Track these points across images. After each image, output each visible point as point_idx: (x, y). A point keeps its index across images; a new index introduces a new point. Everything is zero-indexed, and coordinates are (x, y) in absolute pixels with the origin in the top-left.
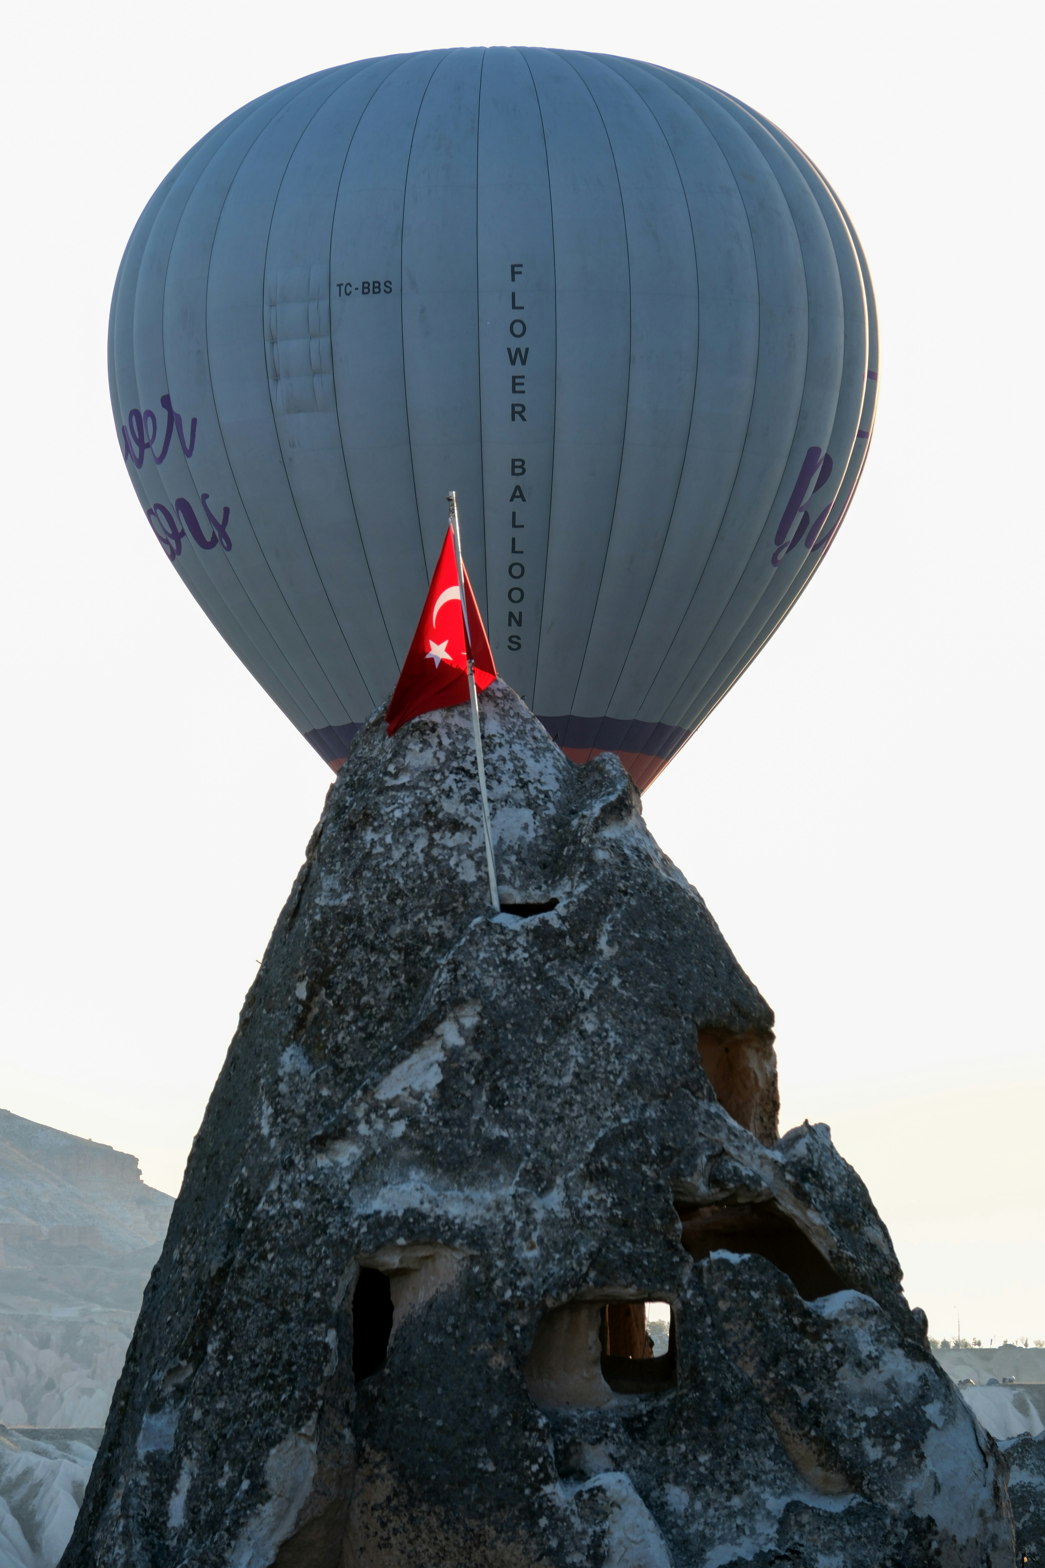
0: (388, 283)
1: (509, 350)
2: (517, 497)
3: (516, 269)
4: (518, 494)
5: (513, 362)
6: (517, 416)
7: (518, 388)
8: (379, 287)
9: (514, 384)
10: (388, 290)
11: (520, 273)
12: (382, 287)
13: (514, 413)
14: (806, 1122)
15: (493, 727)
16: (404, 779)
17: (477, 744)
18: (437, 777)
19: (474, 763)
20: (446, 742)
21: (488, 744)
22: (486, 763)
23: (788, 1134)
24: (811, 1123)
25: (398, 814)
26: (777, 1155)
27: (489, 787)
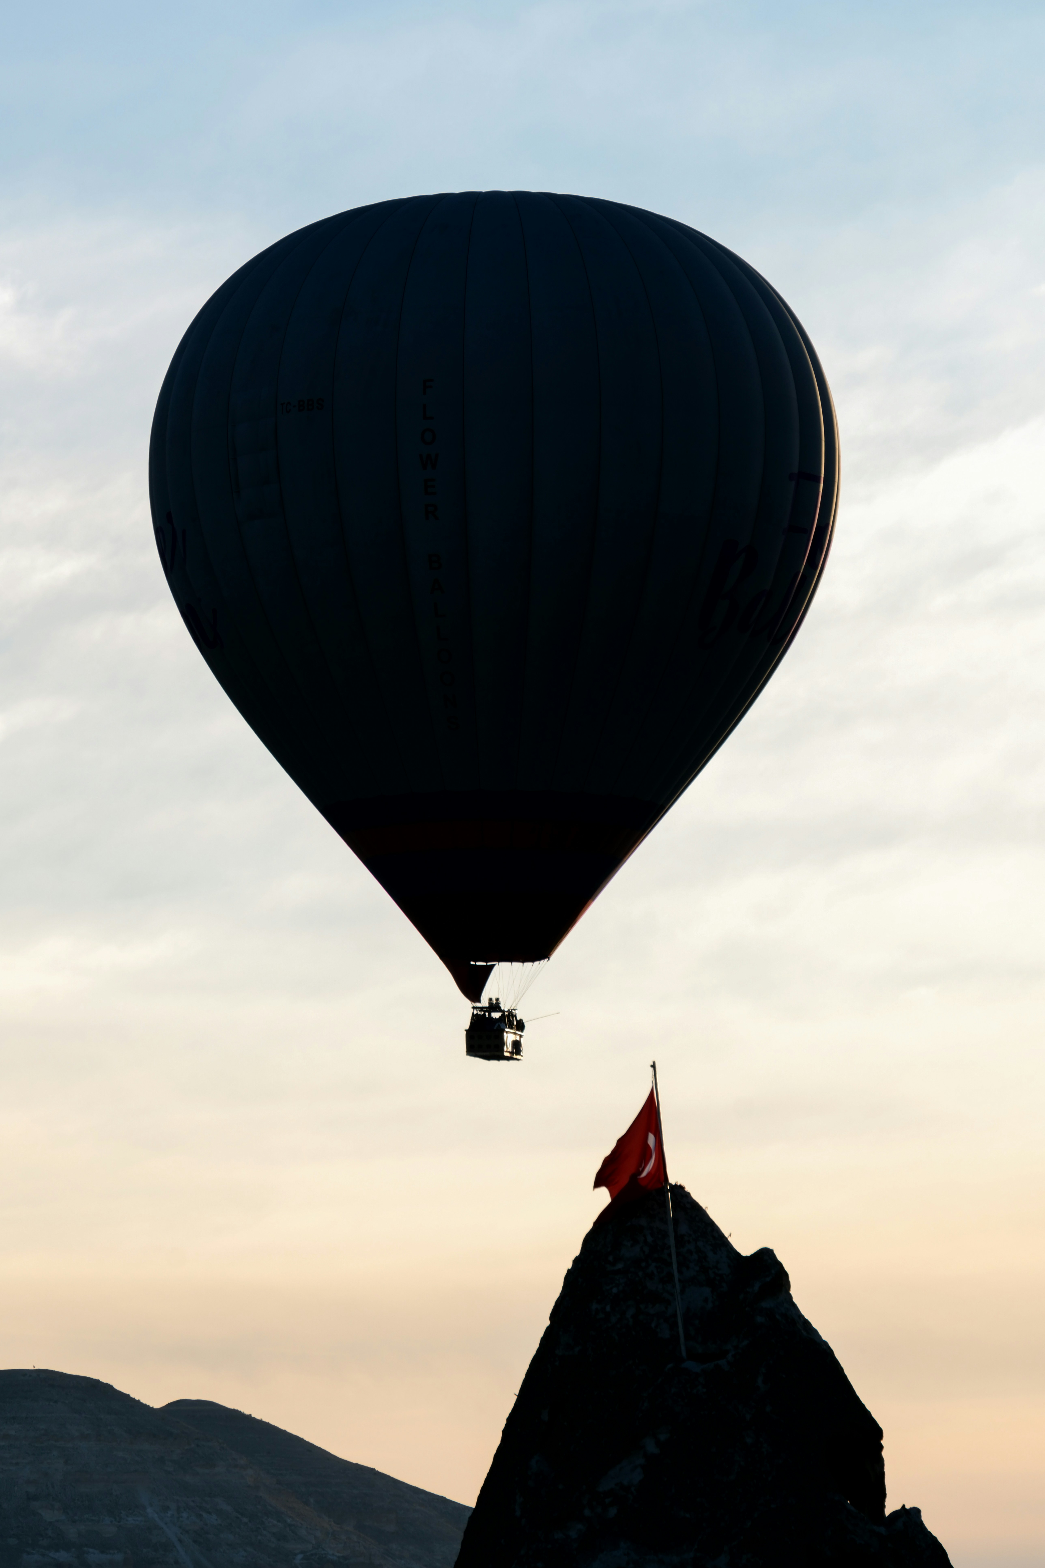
14: (904, 1506)
15: (684, 1229)
16: (620, 1266)
17: (672, 1241)
18: (643, 1264)
19: (670, 1255)
20: (650, 1239)
21: (680, 1241)
22: (678, 1254)
23: (891, 1514)
24: (907, 1507)
25: (615, 1290)
26: (882, 1530)
27: (680, 1272)
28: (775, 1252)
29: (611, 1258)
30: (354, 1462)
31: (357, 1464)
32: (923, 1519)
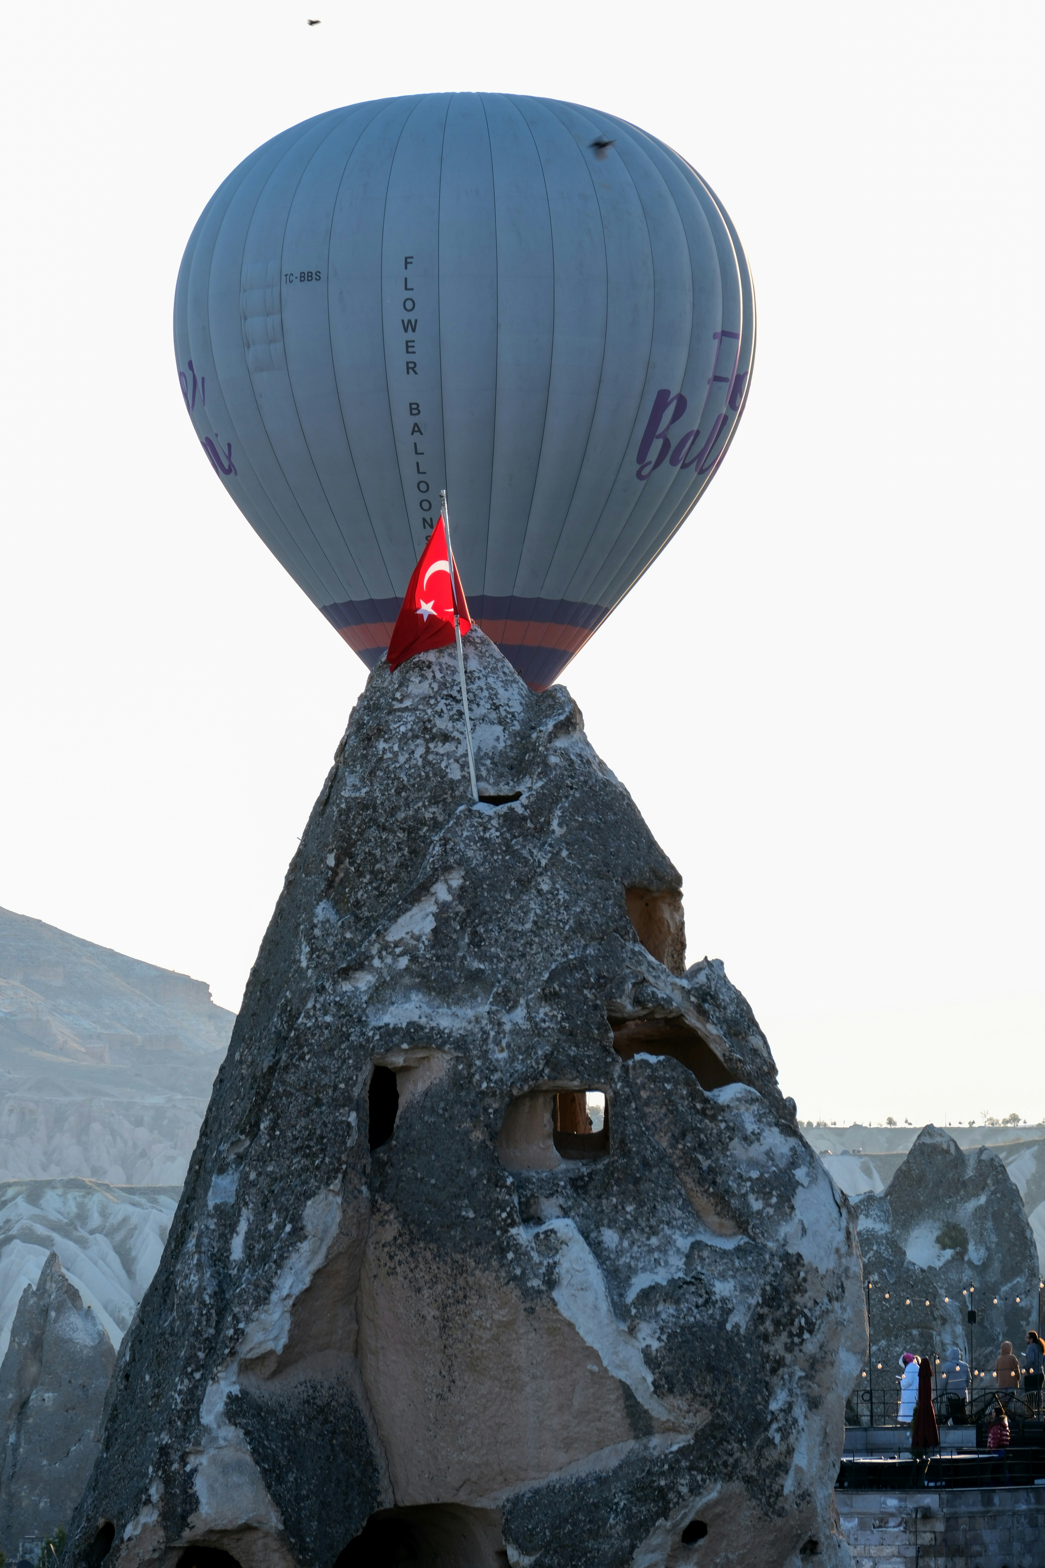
0: (318, 273)
1: (403, 321)
2: (418, 433)
3: (410, 262)
4: (416, 429)
5: (406, 330)
6: (410, 371)
7: (410, 350)
8: (311, 276)
9: (407, 346)
10: (318, 278)
11: (413, 264)
12: (314, 276)
13: (408, 368)
14: (706, 958)
15: (473, 665)
16: (407, 703)
17: (462, 678)
18: (432, 702)
19: (460, 691)
20: (439, 676)
21: (470, 677)
22: (468, 691)
23: (692, 967)
24: (710, 959)
25: (403, 729)
26: (685, 983)
27: (470, 709)
28: (568, 689)
29: (398, 695)
30: (21, 913)
31: (23, 916)
32: (726, 971)
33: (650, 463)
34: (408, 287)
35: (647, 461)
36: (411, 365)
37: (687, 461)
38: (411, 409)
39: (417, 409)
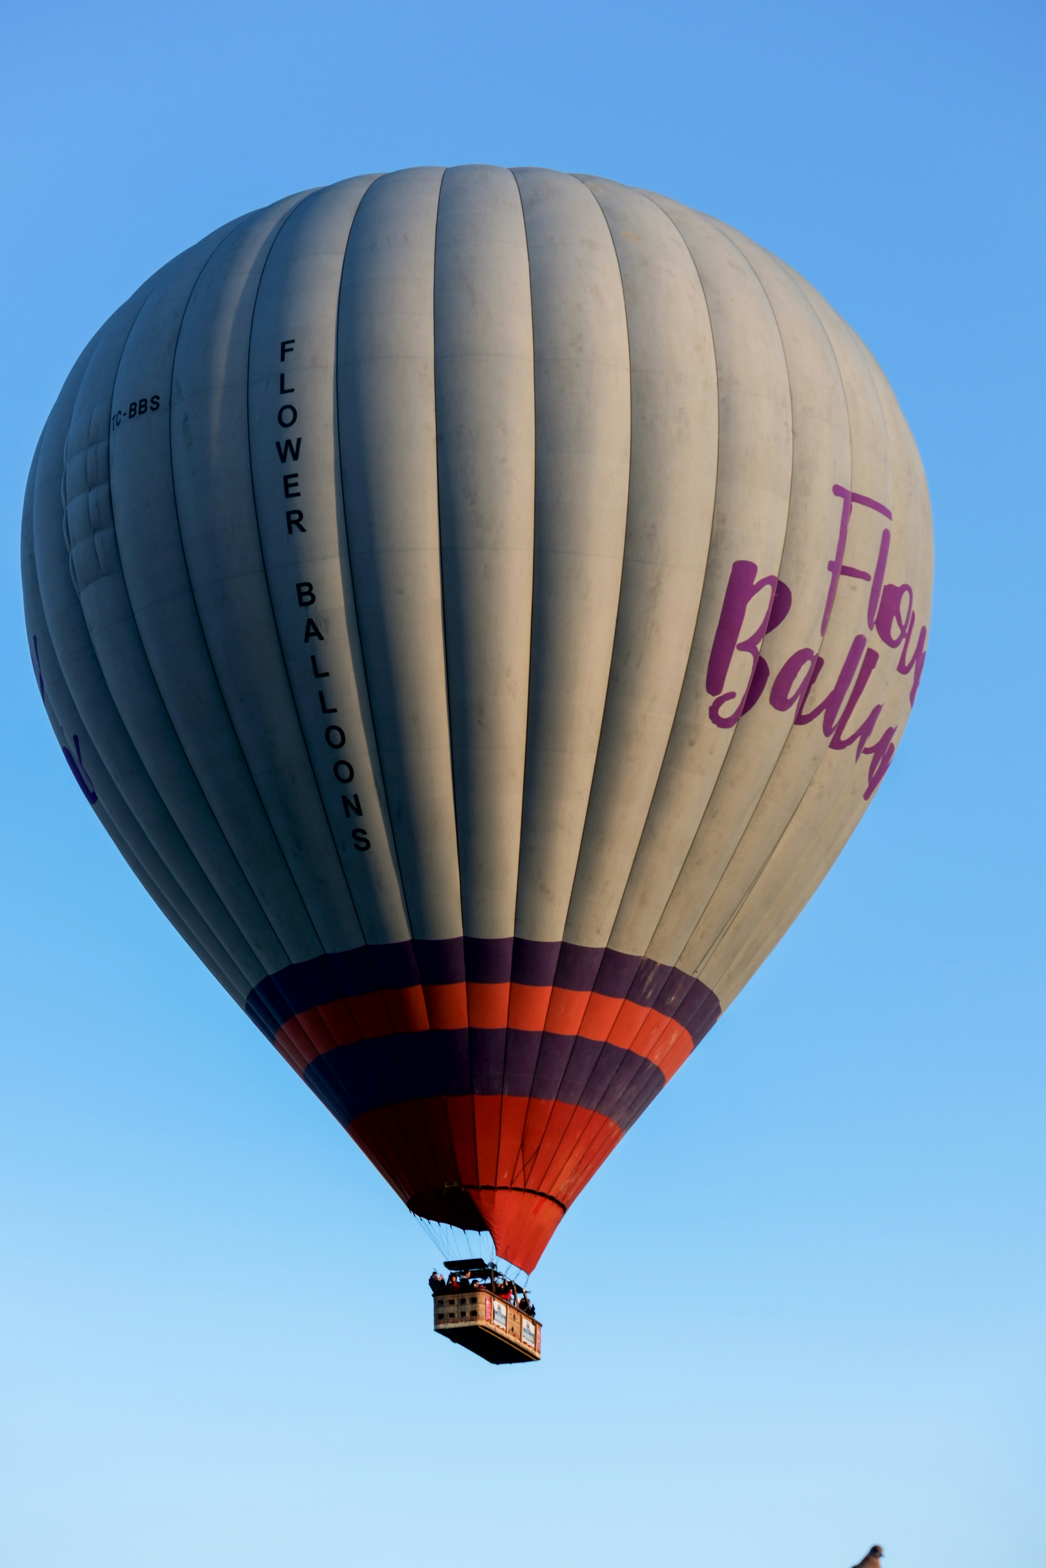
0: (155, 399)
1: (278, 444)
2: (313, 634)
3: (287, 347)
4: (312, 630)
5: (283, 459)
6: (294, 526)
7: (292, 490)
8: (145, 406)
9: (287, 486)
10: (155, 406)
11: (291, 350)
12: (149, 404)
13: (290, 522)
33: (732, 695)
34: (286, 388)
35: (725, 690)
36: (295, 517)
37: (806, 711)
38: (301, 594)
39: (309, 593)
